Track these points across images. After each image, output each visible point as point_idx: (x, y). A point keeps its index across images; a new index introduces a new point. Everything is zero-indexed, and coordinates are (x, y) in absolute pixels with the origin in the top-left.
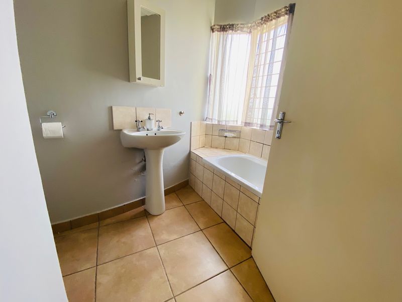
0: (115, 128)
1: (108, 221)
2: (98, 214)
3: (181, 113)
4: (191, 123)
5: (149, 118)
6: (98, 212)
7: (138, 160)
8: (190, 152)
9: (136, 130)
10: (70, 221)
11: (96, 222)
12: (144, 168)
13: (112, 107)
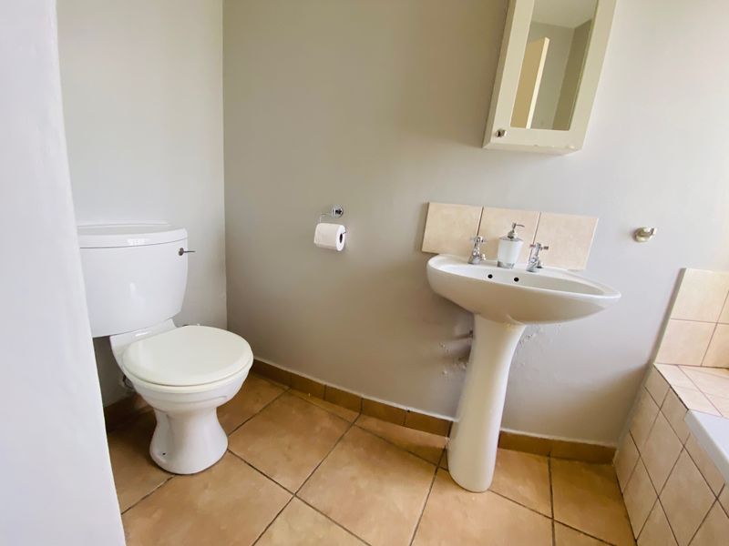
0: (424, 249)
1: (372, 423)
2: (363, 399)
3: (639, 234)
4: (682, 272)
5: (511, 237)
6: (363, 396)
7: (458, 331)
8: (647, 369)
9: (467, 259)
10: (325, 386)
11: (356, 411)
12: (465, 356)
13: (428, 204)
